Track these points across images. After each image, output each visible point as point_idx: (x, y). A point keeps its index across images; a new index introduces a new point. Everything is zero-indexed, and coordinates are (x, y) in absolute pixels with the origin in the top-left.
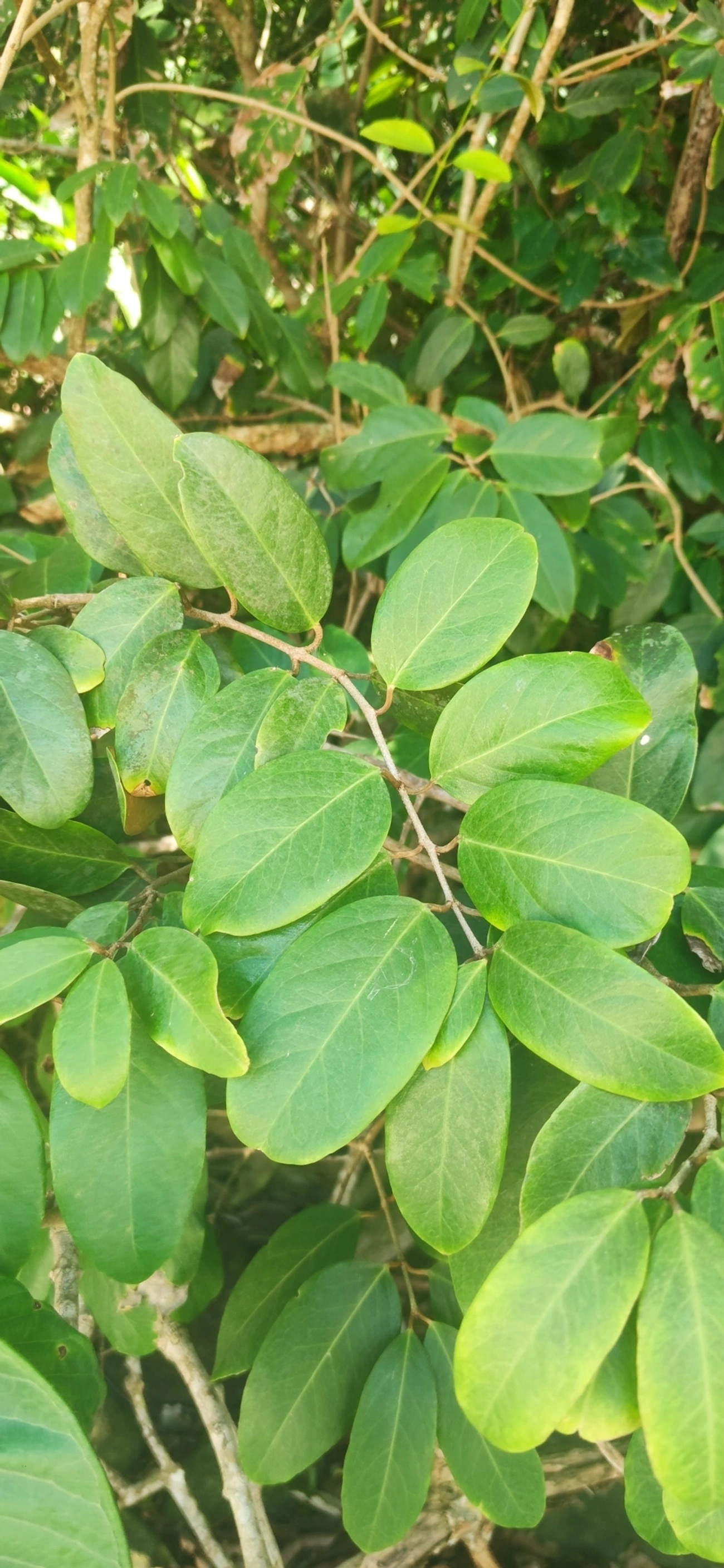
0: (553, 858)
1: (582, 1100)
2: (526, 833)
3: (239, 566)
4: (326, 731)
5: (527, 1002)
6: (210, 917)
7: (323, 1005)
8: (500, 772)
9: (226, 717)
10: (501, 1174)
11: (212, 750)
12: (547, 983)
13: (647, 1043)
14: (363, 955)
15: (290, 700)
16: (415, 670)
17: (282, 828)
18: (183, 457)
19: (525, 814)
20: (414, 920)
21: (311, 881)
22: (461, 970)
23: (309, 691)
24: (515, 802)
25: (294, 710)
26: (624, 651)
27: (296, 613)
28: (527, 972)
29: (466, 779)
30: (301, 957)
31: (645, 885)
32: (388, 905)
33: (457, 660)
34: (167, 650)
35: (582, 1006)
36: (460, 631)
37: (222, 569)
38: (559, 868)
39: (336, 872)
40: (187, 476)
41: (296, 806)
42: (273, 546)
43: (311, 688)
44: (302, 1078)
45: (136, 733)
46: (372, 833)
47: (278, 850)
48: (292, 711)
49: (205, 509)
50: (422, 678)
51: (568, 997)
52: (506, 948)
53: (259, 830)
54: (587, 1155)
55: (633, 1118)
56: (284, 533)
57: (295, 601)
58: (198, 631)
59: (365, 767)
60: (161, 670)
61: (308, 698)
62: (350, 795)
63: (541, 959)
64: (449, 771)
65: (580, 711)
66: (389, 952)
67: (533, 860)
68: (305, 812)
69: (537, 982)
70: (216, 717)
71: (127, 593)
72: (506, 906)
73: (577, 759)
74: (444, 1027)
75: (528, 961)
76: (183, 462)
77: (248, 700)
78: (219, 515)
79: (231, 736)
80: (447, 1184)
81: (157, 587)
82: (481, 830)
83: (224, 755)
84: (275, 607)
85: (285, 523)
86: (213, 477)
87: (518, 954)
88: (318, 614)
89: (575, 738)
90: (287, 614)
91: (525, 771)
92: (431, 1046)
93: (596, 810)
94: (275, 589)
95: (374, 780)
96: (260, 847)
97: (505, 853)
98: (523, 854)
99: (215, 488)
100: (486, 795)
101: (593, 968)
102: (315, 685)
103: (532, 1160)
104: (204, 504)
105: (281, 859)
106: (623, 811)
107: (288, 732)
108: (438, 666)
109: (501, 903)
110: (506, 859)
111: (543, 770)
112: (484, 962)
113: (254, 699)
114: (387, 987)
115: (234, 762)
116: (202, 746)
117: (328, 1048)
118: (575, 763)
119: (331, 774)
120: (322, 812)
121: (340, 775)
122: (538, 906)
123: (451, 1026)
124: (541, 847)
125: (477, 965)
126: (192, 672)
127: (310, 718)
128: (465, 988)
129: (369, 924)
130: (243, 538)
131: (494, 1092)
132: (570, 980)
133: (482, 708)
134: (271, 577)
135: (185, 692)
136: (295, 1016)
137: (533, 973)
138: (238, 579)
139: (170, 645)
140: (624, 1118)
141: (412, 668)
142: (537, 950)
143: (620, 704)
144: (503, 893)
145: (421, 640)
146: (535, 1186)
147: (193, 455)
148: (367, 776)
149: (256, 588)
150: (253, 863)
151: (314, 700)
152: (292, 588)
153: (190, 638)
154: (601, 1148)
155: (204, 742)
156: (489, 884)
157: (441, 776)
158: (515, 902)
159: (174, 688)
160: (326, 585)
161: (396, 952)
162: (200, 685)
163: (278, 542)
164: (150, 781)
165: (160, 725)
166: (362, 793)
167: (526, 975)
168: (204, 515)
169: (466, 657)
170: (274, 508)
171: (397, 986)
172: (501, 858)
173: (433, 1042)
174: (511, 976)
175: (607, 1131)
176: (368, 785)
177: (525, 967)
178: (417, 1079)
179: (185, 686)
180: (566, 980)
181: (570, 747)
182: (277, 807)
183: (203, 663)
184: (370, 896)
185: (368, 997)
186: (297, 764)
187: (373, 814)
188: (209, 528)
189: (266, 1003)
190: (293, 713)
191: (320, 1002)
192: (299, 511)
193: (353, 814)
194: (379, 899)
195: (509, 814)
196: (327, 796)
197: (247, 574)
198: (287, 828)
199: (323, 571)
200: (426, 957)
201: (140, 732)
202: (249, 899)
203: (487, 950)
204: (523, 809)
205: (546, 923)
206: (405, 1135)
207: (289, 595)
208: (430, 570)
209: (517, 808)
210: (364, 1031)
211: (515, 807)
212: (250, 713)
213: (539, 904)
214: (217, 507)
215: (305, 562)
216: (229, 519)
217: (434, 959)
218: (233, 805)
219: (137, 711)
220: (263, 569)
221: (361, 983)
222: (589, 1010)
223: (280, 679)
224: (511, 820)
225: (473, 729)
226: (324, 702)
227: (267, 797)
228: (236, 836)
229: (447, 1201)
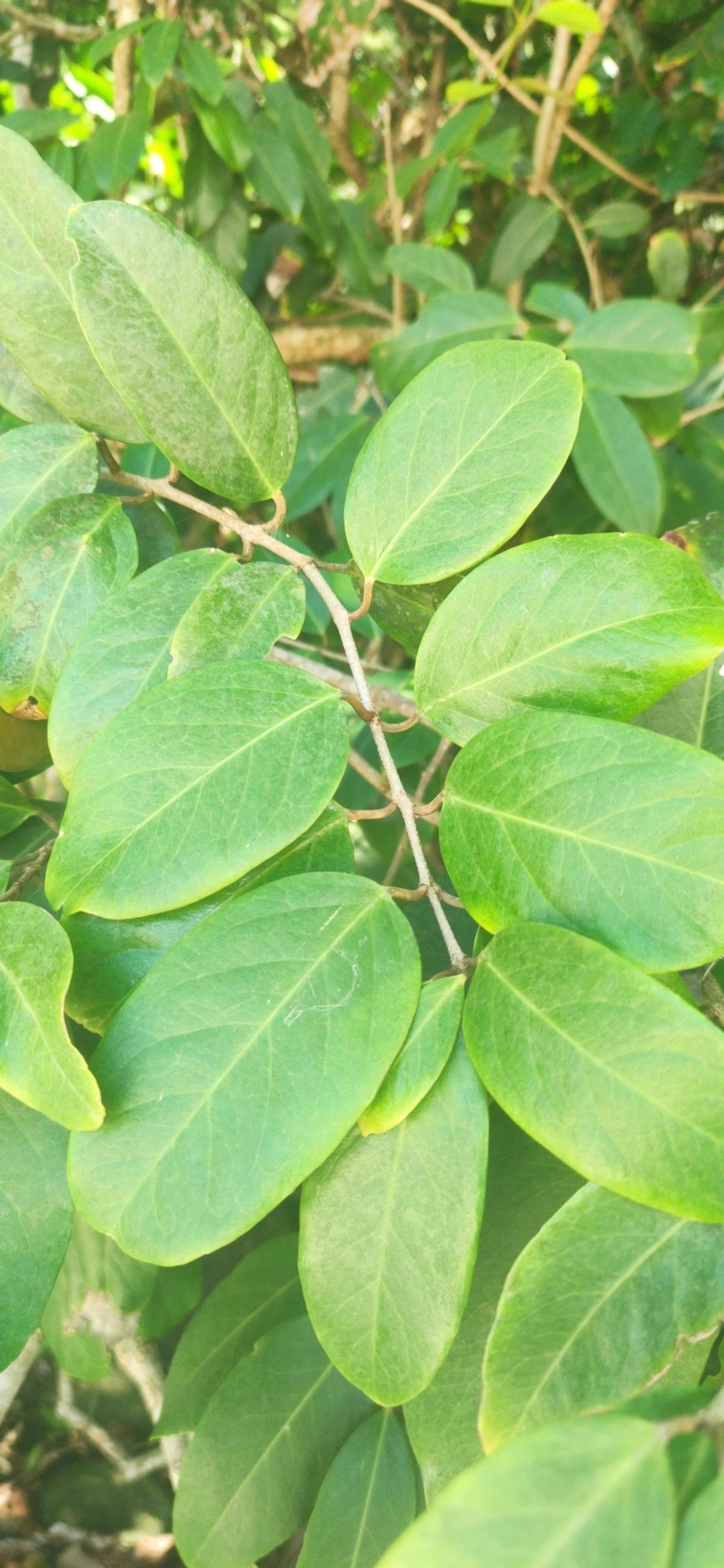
0: (572, 829)
1: (591, 1208)
2: (535, 791)
3: (159, 398)
4: (273, 637)
5: (517, 1048)
6: (77, 889)
7: (219, 1028)
8: (512, 704)
9: (139, 613)
10: (464, 1301)
11: (115, 658)
12: (548, 1021)
13: (699, 1130)
14: (284, 957)
15: (224, 591)
16: (402, 555)
17: (191, 767)
18: (78, 234)
19: (535, 763)
20: (366, 909)
21: (223, 845)
22: (426, 989)
23: (255, 580)
24: (523, 745)
25: (230, 605)
26: (702, 544)
27: (247, 473)
28: (519, 1002)
29: (465, 713)
30: (196, 954)
31: (709, 878)
32: (329, 887)
33: (460, 542)
34: (68, 520)
35: (598, 1062)
36: (465, 499)
37: (134, 401)
38: (579, 845)
39: (260, 834)
40: (84, 261)
41: (213, 737)
42: (211, 372)
43: (258, 576)
44: (176, 1135)
45: (18, 631)
46: (317, 781)
47: (182, 798)
48: (226, 606)
49: (108, 310)
50: (411, 568)
51: (579, 1047)
52: (494, 961)
53: (157, 768)
54: (595, 1293)
55: (669, 1240)
56: (227, 355)
57: (244, 456)
58: (118, 498)
59: (319, 688)
60: (56, 546)
61: (251, 590)
62: (293, 727)
63: (542, 982)
64: (442, 700)
65: (632, 619)
66: (323, 956)
67: (543, 830)
68: (225, 747)
69: (533, 1019)
70: (126, 613)
71: (27, 444)
72: (500, 898)
73: (623, 689)
74: (392, 1074)
75: (523, 984)
76: (77, 241)
77: (172, 592)
78: (130, 321)
79: (144, 639)
80: (383, 1307)
81: (67, 438)
82: (473, 783)
83: (132, 664)
84: (214, 462)
85: (230, 340)
86: (122, 266)
87: (509, 972)
88: (278, 478)
89: (622, 657)
90: (232, 474)
91: (543, 702)
92: (369, 1102)
93: (642, 761)
94: (214, 436)
95: (330, 706)
96: (157, 793)
97: (504, 818)
98: (529, 822)
99: (124, 282)
100: (483, 733)
101: (619, 1004)
102: (264, 573)
103: (507, 1295)
104: (107, 303)
105: (184, 811)
106: (683, 763)
107: (218, 635)
108: (433, 550)
109: (492, 892)
110: (504, 828)
111: (574, 703)
112: (461, 979)
113: (181, 590)
114: (314, 1008)
115: (147, 675)
116: (103, 652)
117: (219, 1094)
118: (620, 695)
119: (269, 695)
120: (250, 748)
121: (281, 697)
122: (545, 901)
123: (402, 1073)
124: (556, 813)
125: (451, 983)
126: (99, 550)
127: (252, 617)
128: (428, 1017)
129: (300, 912)
130: (166, 358)
131: (461, 1177)
132: (584, 1020)
133: (491, 609)
134: (209, 418)
135: (88, 576)
136: (176, 1042)
137: (529, 1004)
138: (157, 417)
139: (73, 512)
140: (656, 1239)
141: (399, 552)
142: (538, 968)
143: (690, 611)
144: (497, 877)
145: (412, 512)
146: (509, 1337)
147: (93, 231)
148: (321, 700)
149: (186, 432)
150: (145, 815)
151: (260, 593)
152: (240, 438)
153: (104, 506)
154: (617, 1284)
155: (106, 646)
156: (478, 863)
157: (430, 707)
158: (512, 893)
159: (72, 572)
160: (289, 435)
161: (334, 956)
162: (109, 568)
163: (218, 368)
164: (37, 698)
165: (51, 621)
166: (310, 724)
167: (518, 1006)
168: (107, 320)
169: (472, 538)
170: (212, 318)
171: (329, 1006)
172: (498, 826)
173: (373, 1097)
174: (496, 1006)
175: (628, 1259)
176: (320, 714)
177: (518, 993)
178: (350, 1147)
179: (87, 568)
180: (577, 1019)
181: (613, 671)
182: (186, 737)
183: (117, 538)
184: (311, 870)
185: (286, 1020)
186: (220, 677)
187: (322, 754)
188: (115, 340)
189: (137, 1019)
190: (228, 609)
191: (215, 1024)
192: (248, 324)
193: (293, 754)
194: (318, 875)
195: (514, 762)
196: (260, 726)
197: (172, 411)
198: (197, 767)
199: (285, 415)
200: (377, 967)
201: (24, 629)
202: (132, 866)
203: (470, 960)
204: (534, 755)
205: (554, 928)
206: (327, 1229)
207: (236, 448)
208: (429, 413)
209: (527, 753)
210: (273, 1072)
211: (522, 752)
212: (172, 609)
213: (547, 898)
214: (127, 309)
215: (258, 401)
216: (145, 329)
217: (387, 970)
218: (125, 732)
219: (18, 601)
220: (195, 405)
221: (277, 999)
222: (609, 1070)
223: (220, 565)
224: (515, 771)
225: (477, 640)
226: (275, 598)
227: (173, 723)
228: (125, 775)
229: (384, 1332)
